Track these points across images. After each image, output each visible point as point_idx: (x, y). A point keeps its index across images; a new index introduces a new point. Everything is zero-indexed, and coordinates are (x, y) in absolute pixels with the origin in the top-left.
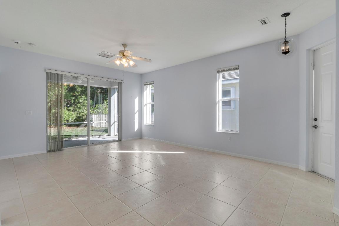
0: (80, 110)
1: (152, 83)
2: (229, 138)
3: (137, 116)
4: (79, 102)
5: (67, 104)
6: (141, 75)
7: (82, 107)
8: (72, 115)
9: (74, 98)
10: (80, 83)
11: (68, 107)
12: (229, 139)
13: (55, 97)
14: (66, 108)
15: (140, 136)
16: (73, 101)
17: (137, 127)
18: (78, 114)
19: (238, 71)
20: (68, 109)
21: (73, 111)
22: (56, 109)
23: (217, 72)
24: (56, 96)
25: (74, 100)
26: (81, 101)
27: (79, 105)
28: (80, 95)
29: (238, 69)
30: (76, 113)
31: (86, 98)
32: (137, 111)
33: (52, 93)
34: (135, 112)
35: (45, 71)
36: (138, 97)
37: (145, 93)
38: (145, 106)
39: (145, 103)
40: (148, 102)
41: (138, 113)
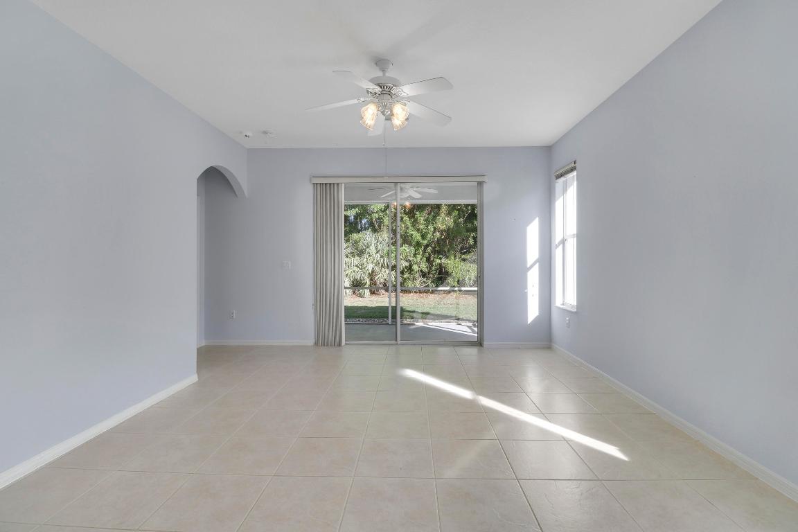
1: (573, 165)
3: (533, 278)
5: (462, 249)
6: (548, 150)
8: (469, 271)
10: (418, 199)
11: (464, 253)
13: (438, 234)
14: (458, 255)
15: (543, 340)
17: (533, 312)
20: (463, 256)
21: (472, 261)
24: (439, 232)
32: (535, 263)
33: (431, 228)
34: (528, 266)
35: (310, 181)
36: (537, 219)
37: (558, 204)
38: (561, 246)
39: (558, 237)
40: (568, 234)
41: (537, 267)
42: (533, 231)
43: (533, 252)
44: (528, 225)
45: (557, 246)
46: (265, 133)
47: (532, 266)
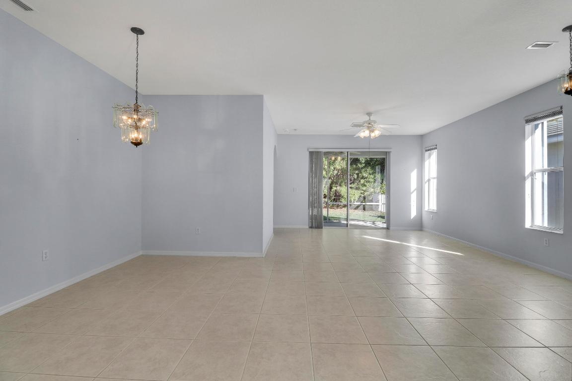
0: (364, 188)
1: (435, 147)
2: (546, 241)
3: (414, 197)
4: (363, 178)
6: (422, 137)
7: (367, 184)
9: (357, 172)
12: (546, 243)
13: (336, 172)
15: (418, 226)
16: (356, 176)
17: (413, 213)
18: (361, 193)
19: (561, 116)
21: (357, 189)
22: (336, 187)
23: (525, 122)
25: (358, 174)
26: (365, 175)
27: (362, 181)
28: (364, 167)
29: (560, 113)
30: (360, 192)
31: (371, 172)
32: (414, 190)
33: (332, 168)
35: (308, 150)
36: (416, 170)
37: (427, 163)
38: (427, 183)
39: (426, 178)
40: (431, 177)
41: (415, 192)
42: (414, 175)
43: (414, 185)
44: (412, 172)
45: (426, 183)
46: (295, 130)
47: (413, 192)
